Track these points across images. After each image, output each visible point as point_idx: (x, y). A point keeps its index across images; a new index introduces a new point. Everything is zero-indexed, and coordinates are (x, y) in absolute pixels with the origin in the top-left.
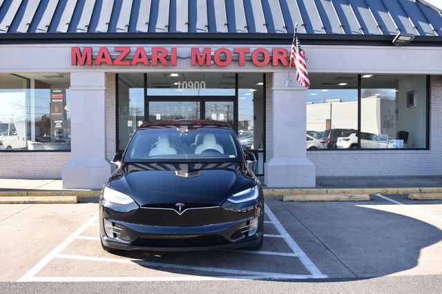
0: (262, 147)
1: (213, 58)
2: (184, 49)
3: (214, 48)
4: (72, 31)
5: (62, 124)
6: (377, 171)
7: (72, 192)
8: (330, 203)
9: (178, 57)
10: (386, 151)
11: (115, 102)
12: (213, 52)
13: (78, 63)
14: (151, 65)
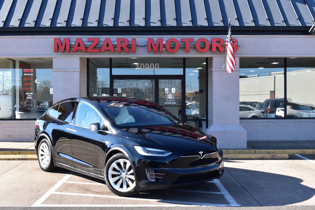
0: (205, 116)
1: (164, 46)
2: (141, 39)
3: (165, 38)
4: (53, 26)
5: (32, 96)
9: (137, 46)
10: (308, 120)
11: (86, 80)
12: (165, 42)
13: (59, 51)
14: (116, 52)
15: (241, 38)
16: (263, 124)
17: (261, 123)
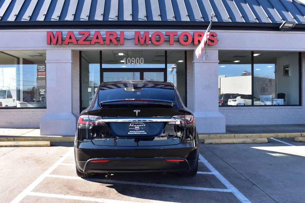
1: (150, 39)
2: (130, 33)
3: (151, 32)
4: (47, 20)
6: (266, 121)
7: (46, 138)
8: (239, 145)
9: (125, 39)
11: (79, 72)
12: (150, 35)
13: (52, 43)
14: (105, 45)
15: (220, 33)
16: (235, 111)
17: (233, 110)
